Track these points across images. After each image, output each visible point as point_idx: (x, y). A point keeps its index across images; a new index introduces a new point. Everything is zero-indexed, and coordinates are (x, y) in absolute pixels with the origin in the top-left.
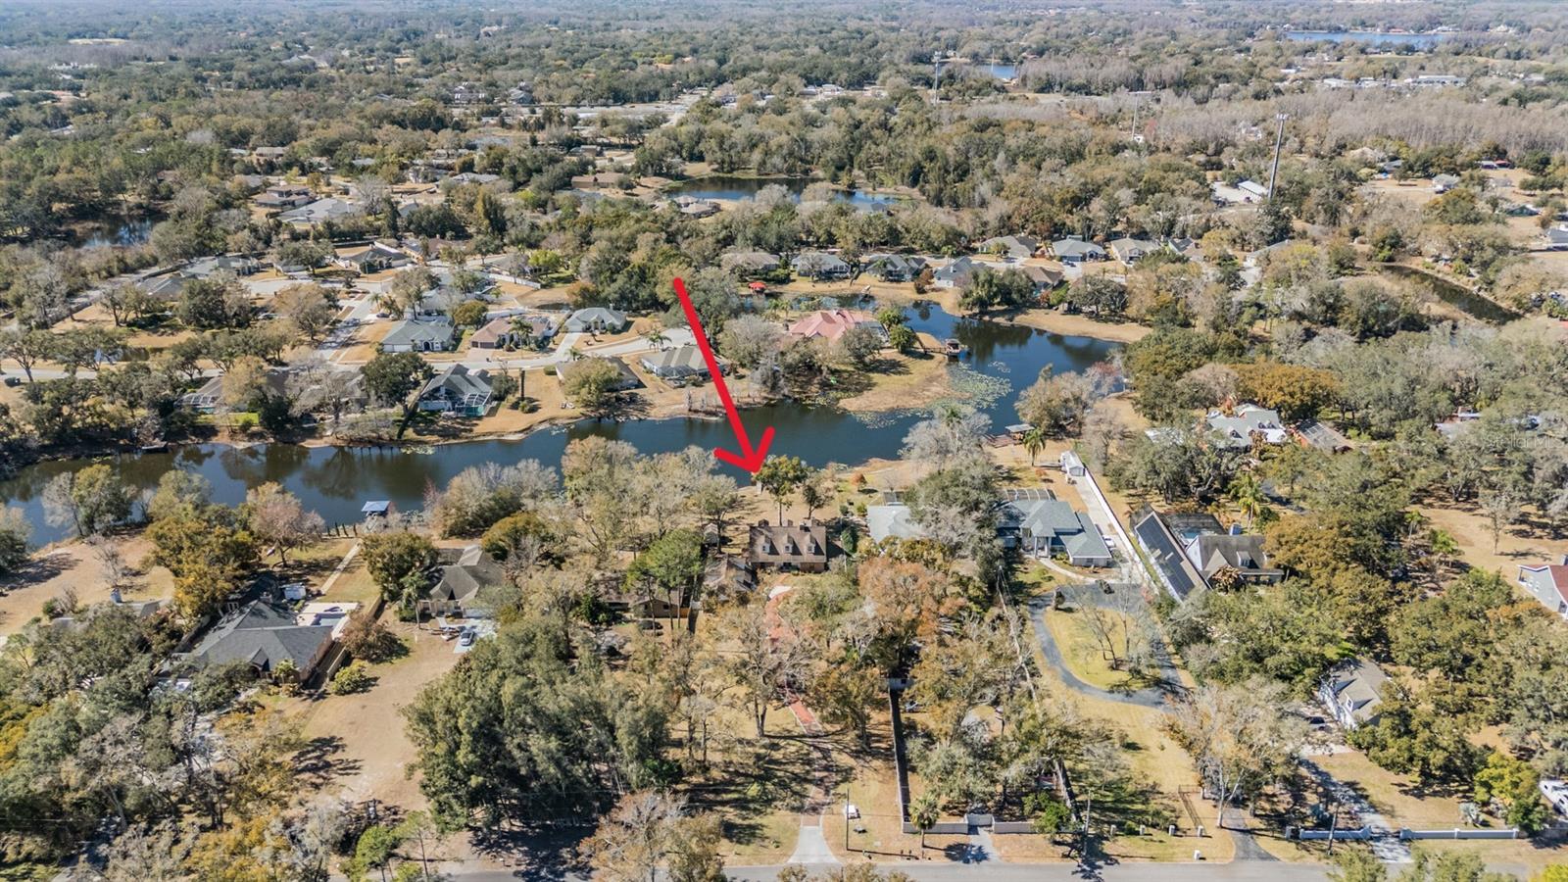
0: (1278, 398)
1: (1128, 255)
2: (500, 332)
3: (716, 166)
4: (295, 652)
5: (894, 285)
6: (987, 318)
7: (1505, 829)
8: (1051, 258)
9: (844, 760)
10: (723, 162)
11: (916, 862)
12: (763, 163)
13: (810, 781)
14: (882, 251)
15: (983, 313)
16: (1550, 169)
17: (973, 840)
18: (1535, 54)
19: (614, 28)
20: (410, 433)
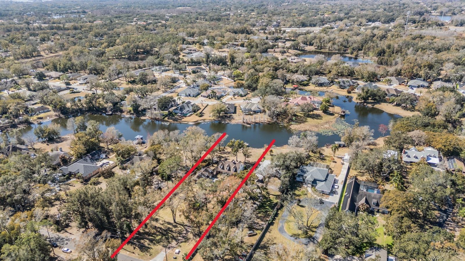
1: (437, 87)
3: (316, 47)
5: (341, 90)
6: (365, 104)
9: (190, 236)
10: (319, 46)
12: (331, 47)
13: (176, 239)
14: (347, 78)
19: (321, 3)
20: (166, 119)
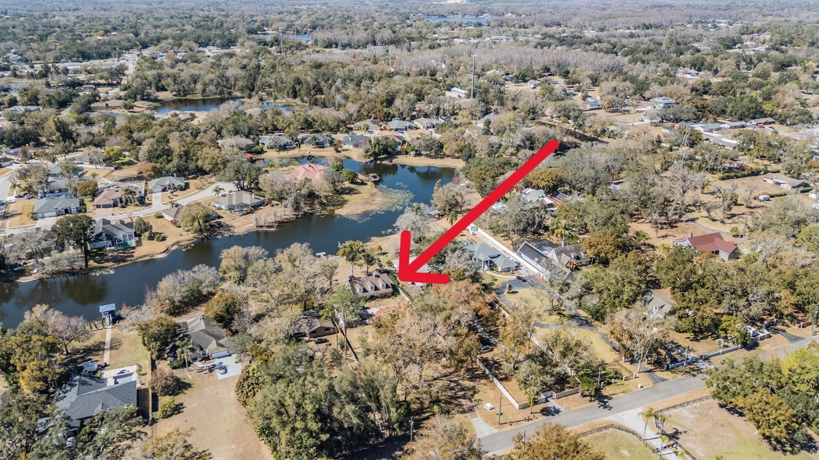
0: (544, 184)
1: (426, 126)
2: (113, 197)
3: (175, 93)
4: (126, 400)
5: (322, 149)
6: (378, 162)
7: (734, 347)
8: (391, 130)
9: (467, 383)
10: (179, 91)
11: (532, 422)
12: (204, 91)
13: (459, 398)
14: (306, 132)
15: (376, 160)
16: (570, 75)
17: (549, 405)
18: (530, 26)
19: (50, 16)
20: (92, 263)
